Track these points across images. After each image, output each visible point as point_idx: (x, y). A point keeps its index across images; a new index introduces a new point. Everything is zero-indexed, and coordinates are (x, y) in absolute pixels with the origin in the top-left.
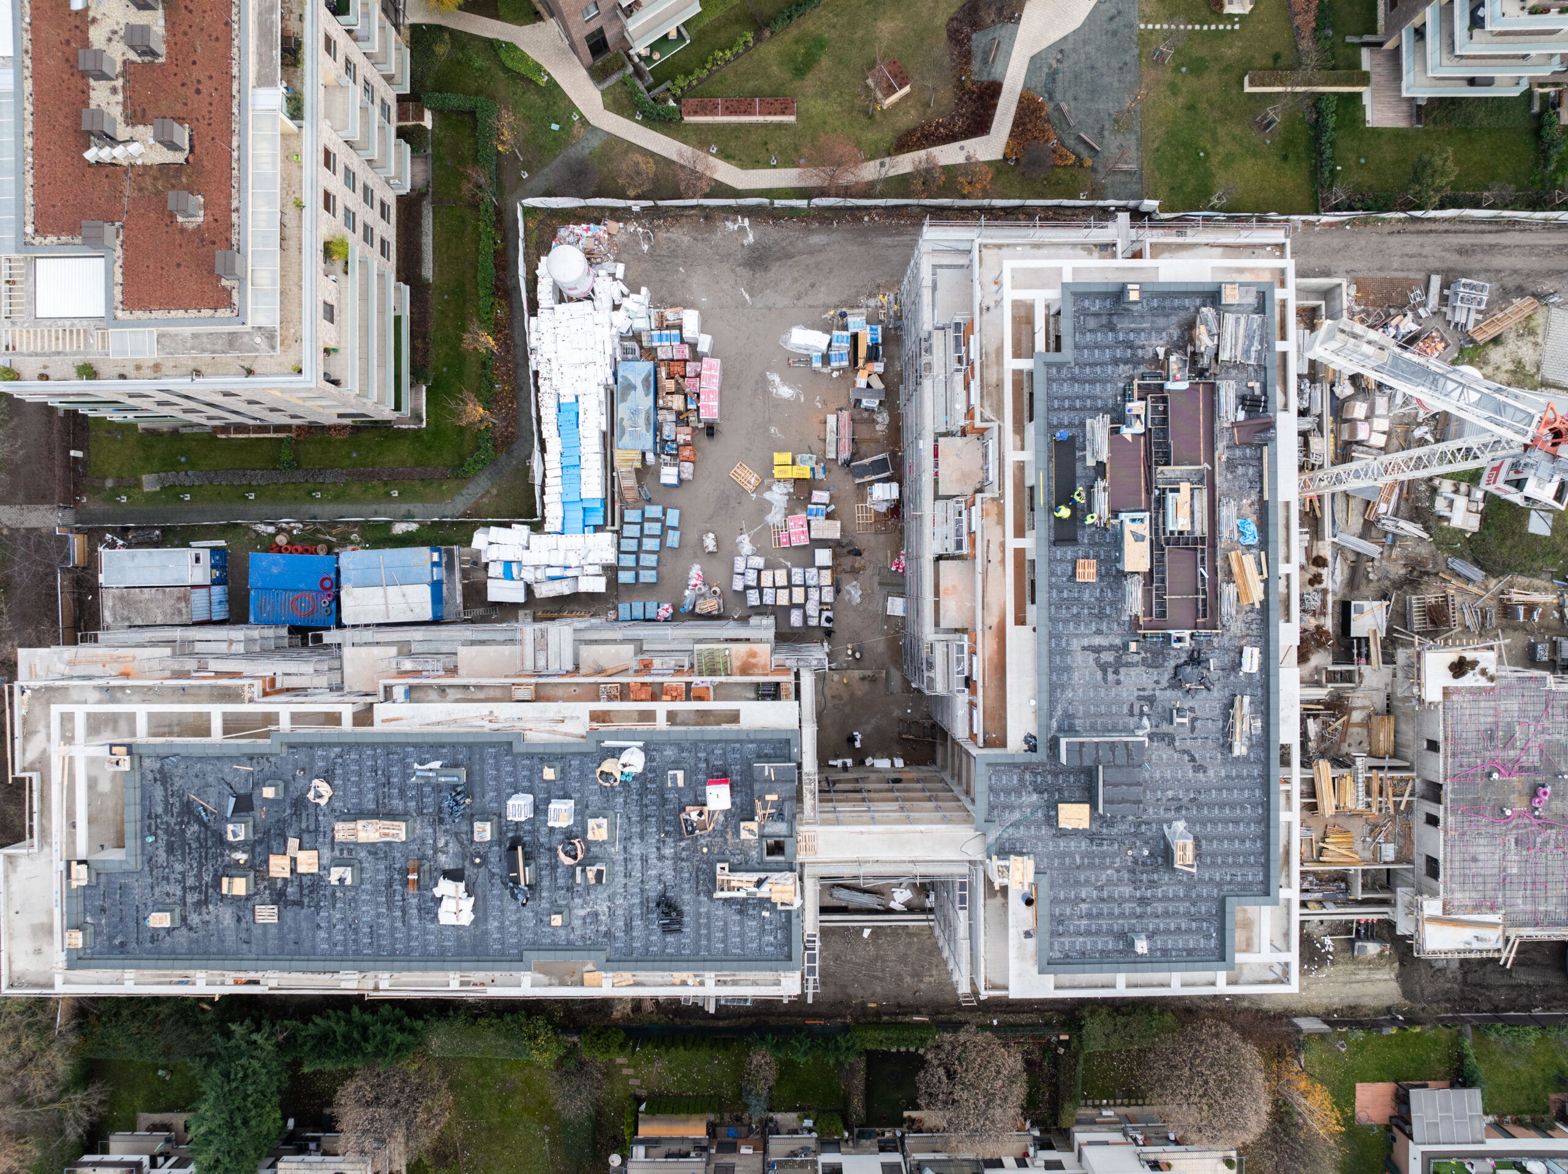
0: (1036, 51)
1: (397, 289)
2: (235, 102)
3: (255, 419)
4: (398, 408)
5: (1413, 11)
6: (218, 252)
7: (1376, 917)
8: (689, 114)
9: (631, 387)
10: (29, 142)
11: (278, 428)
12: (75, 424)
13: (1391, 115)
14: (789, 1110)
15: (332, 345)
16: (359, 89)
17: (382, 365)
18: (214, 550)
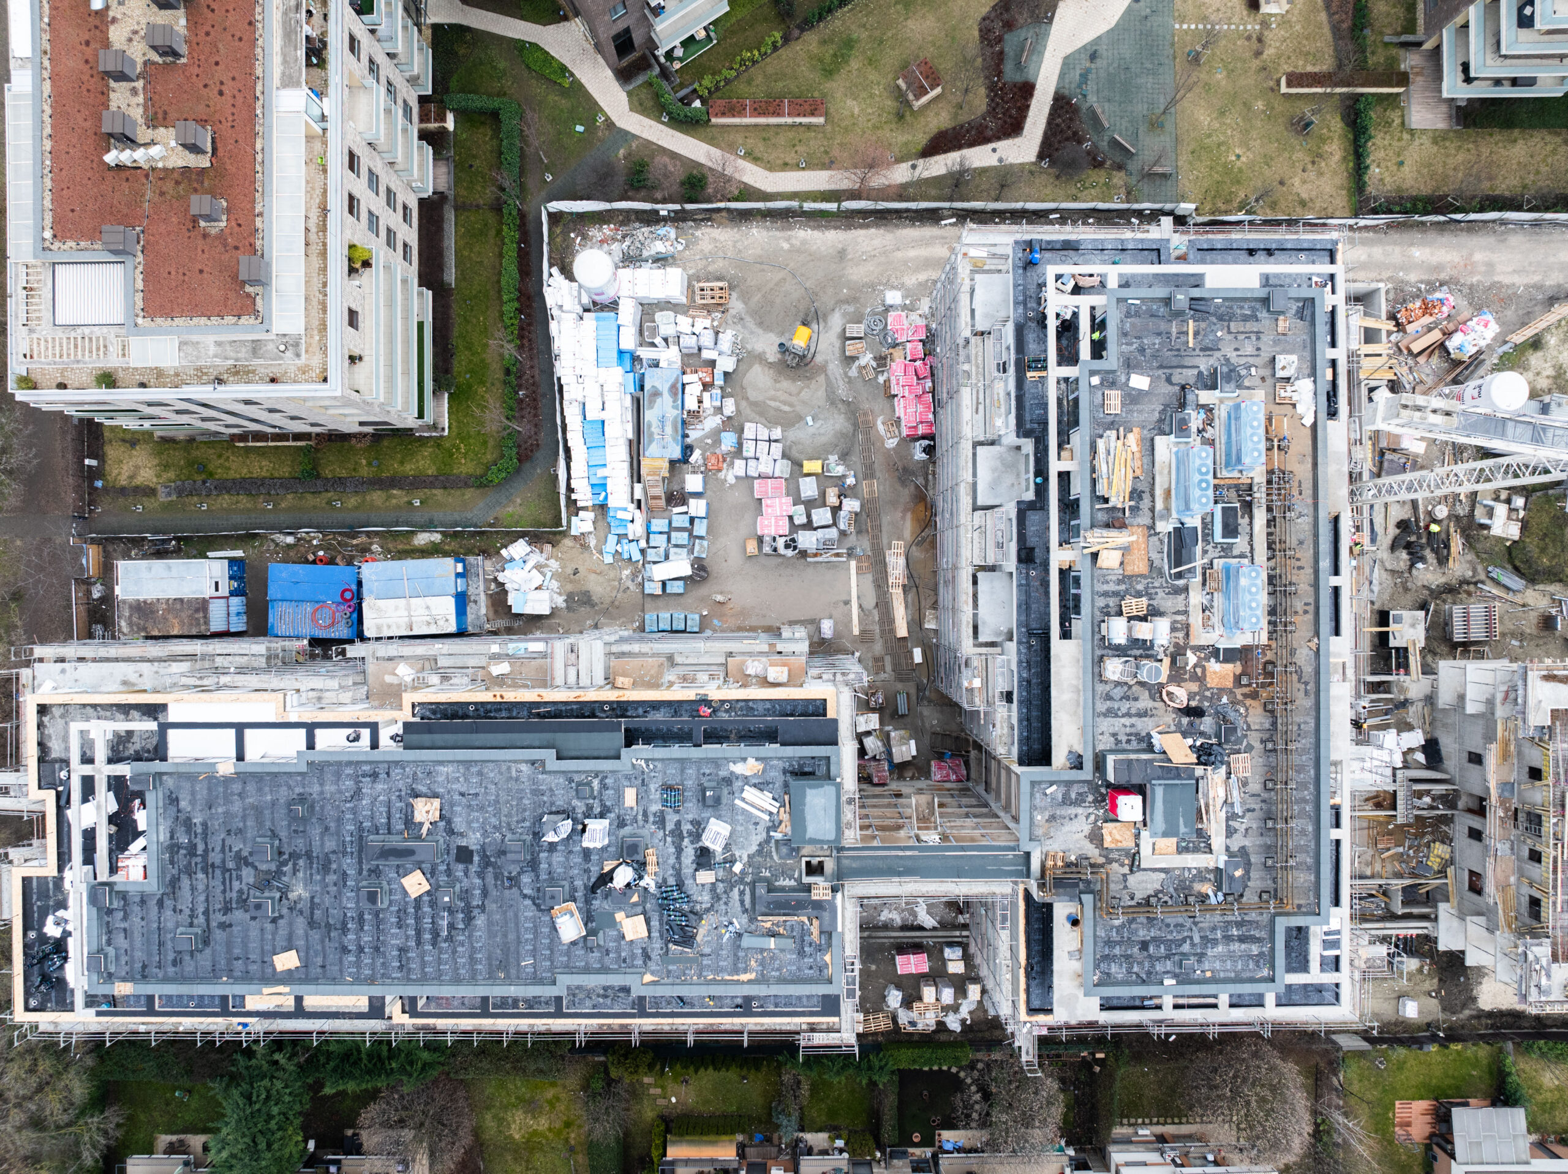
0: (1069, 51)
1: (420, 294)
2: (259, 104)
3: (275, 427)
4: (421, 415)
5: (1455, 10)
6: (241, 258)
7: (1415, 932)
8: (716, 115)
9: (656, 394)
10: (48, 145)
11: (298, 437)
12: (89, 431)
13: (1430, 116)
14: (820, 1130)
15: (356, 352)
16: (383, 90)
17: (406, 373)
18: (232, 561)
